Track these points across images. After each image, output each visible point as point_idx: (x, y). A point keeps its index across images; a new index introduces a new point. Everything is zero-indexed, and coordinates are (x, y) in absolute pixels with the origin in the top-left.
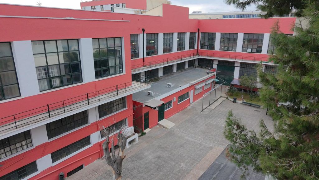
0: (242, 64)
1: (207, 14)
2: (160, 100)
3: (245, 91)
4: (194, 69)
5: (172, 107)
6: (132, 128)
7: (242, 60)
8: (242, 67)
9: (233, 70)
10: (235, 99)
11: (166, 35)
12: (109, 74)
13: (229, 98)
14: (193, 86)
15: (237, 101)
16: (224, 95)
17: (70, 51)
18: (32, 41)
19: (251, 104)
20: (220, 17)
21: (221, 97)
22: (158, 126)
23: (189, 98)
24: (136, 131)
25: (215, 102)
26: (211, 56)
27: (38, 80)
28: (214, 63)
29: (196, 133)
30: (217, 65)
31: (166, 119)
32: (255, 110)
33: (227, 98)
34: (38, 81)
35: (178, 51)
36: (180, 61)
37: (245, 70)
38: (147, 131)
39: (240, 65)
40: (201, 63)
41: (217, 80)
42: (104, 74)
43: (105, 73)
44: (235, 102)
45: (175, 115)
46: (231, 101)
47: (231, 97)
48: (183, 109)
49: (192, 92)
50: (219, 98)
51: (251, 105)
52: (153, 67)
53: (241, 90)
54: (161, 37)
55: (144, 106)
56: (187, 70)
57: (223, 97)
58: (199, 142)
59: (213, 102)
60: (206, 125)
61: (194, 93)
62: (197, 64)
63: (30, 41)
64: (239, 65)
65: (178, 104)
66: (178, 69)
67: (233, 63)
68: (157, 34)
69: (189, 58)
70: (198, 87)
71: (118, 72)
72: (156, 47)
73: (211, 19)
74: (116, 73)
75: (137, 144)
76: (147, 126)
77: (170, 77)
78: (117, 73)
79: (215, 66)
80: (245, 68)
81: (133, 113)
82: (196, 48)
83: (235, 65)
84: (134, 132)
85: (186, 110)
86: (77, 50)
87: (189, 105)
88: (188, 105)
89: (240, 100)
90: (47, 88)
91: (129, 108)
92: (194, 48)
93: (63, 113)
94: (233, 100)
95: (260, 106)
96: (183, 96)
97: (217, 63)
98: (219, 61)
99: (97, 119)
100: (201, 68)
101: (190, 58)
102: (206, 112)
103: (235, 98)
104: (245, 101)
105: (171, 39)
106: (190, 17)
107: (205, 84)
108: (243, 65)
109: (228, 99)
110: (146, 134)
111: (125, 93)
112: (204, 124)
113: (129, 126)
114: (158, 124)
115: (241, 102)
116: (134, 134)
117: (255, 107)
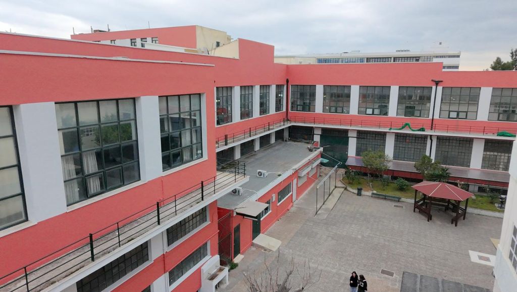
0: (360, 133)
1: (297, 57)
2: (256, 201)
3: (372, 175)
4: (284, 143)
5: (271, 211)
6: (217, 257)
7: (362, 127)
8: (361, 137)
9: (347, 143)
10: (360, 190)
11: (243, 88)
12: (182, 162)
13: (349, 188)
14: (296, 174)
15: (363, 193)
16: (339, 184)
17: (122, 121)
18: (56, 103)
19: (385, 196)
20: (313, 62)
21: (336, 187)
22: (253, 249)
23: (291, 193)
24: (222, 263)
25: (330, 197)
26: (311, 123)
27: (65, 182)
28: (315, 133)
29: (322, 255)
30: (319, 136)
31: (263, 233)
32: (395, 206)
33: (346, 189)
34: (66, 186)
35: (260, 115)
36: (267, 131)
37: (365, 143)
38: (238, 259)
39: (357, 135)
40: (293, 134)
41: (325, 161)
42: (174, 161)
43: (176, 161)
44: (359, 194)
45: (274, 224)
46: (353, 193)
47: (351, 187)
48: (283, 214)
49: (295, 181)
50: (334, 190)
51: (385, 198)
52: (231, 143)
53: (365, 174)
54: (237, 92)
55: (235, 214)
56: (275, 146)
57: (339, 187)
58: (334, 271)
59: (328, 197)
60: (333, 238)
61: (297, 184)
62: (286, 134)
63: (54, 103)
64: (355, 135)
65: (278, 204)
66: (261, 145)
67: (346, 132)
68: (231, 88)
69: (277, 127)
70: (304, 173)
71: (195, 157)
72: (229, 109)
73: (302, 64)
74: (192, 159)
75: (228, 288)
76: (237, 252)
77: (252, 160)
78: (194, 159)
79: (317, 138)
80: (364, 138)
81: (219, 229)
82: (284, 110)
83: (349, 136)
84: (221, 265)
85: (288, 214)
86: (133, 120)
87: (292, 206)
88: (290, 206)
89: (367, 191)
90: (77, 198)
91: (212, 222)
92: (281, 109)
93: (117, 247)
94: (356, 191)
95: (399, 198)
96: (283, 191)
97: (320, 132)
98: (324, 130)
99: (163, 250)
100: (295, 141)
101: (280, 126)
102: (323, 214)
103: (359, 187)
104: (375, 192)
105: (250, 95)
106: (276, 61)
107: (312, 169)
108: (361, 135)
109: (348, 190)
110: (237, 266)
111: (214, 195)
112: (329, 236)
113: (213, 255)
114: (253, 245)
115: (369, 193)
116: (221, 270)
117: (391, 200)
